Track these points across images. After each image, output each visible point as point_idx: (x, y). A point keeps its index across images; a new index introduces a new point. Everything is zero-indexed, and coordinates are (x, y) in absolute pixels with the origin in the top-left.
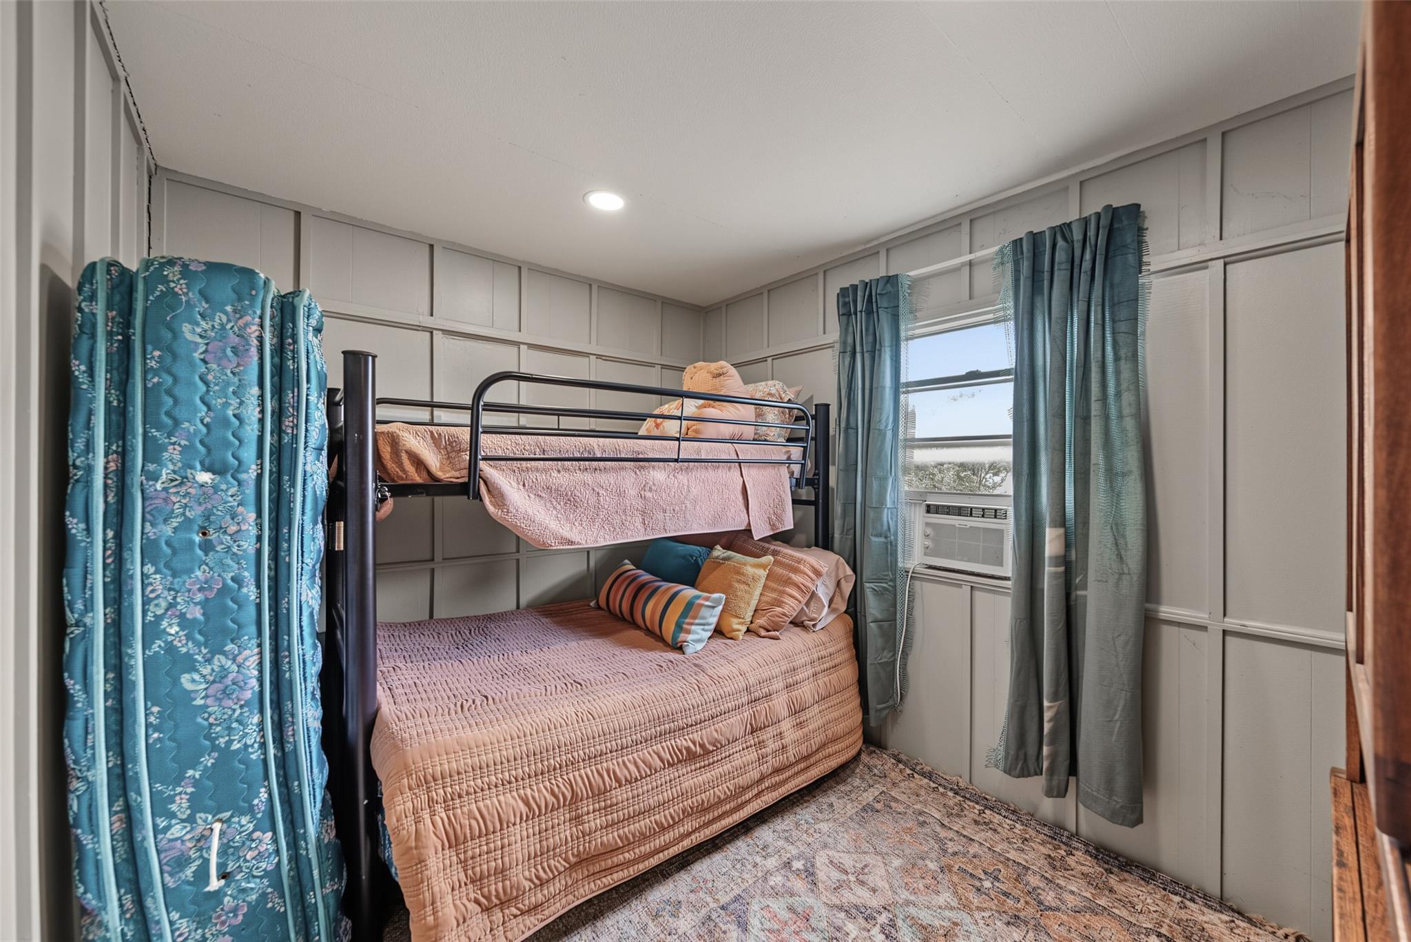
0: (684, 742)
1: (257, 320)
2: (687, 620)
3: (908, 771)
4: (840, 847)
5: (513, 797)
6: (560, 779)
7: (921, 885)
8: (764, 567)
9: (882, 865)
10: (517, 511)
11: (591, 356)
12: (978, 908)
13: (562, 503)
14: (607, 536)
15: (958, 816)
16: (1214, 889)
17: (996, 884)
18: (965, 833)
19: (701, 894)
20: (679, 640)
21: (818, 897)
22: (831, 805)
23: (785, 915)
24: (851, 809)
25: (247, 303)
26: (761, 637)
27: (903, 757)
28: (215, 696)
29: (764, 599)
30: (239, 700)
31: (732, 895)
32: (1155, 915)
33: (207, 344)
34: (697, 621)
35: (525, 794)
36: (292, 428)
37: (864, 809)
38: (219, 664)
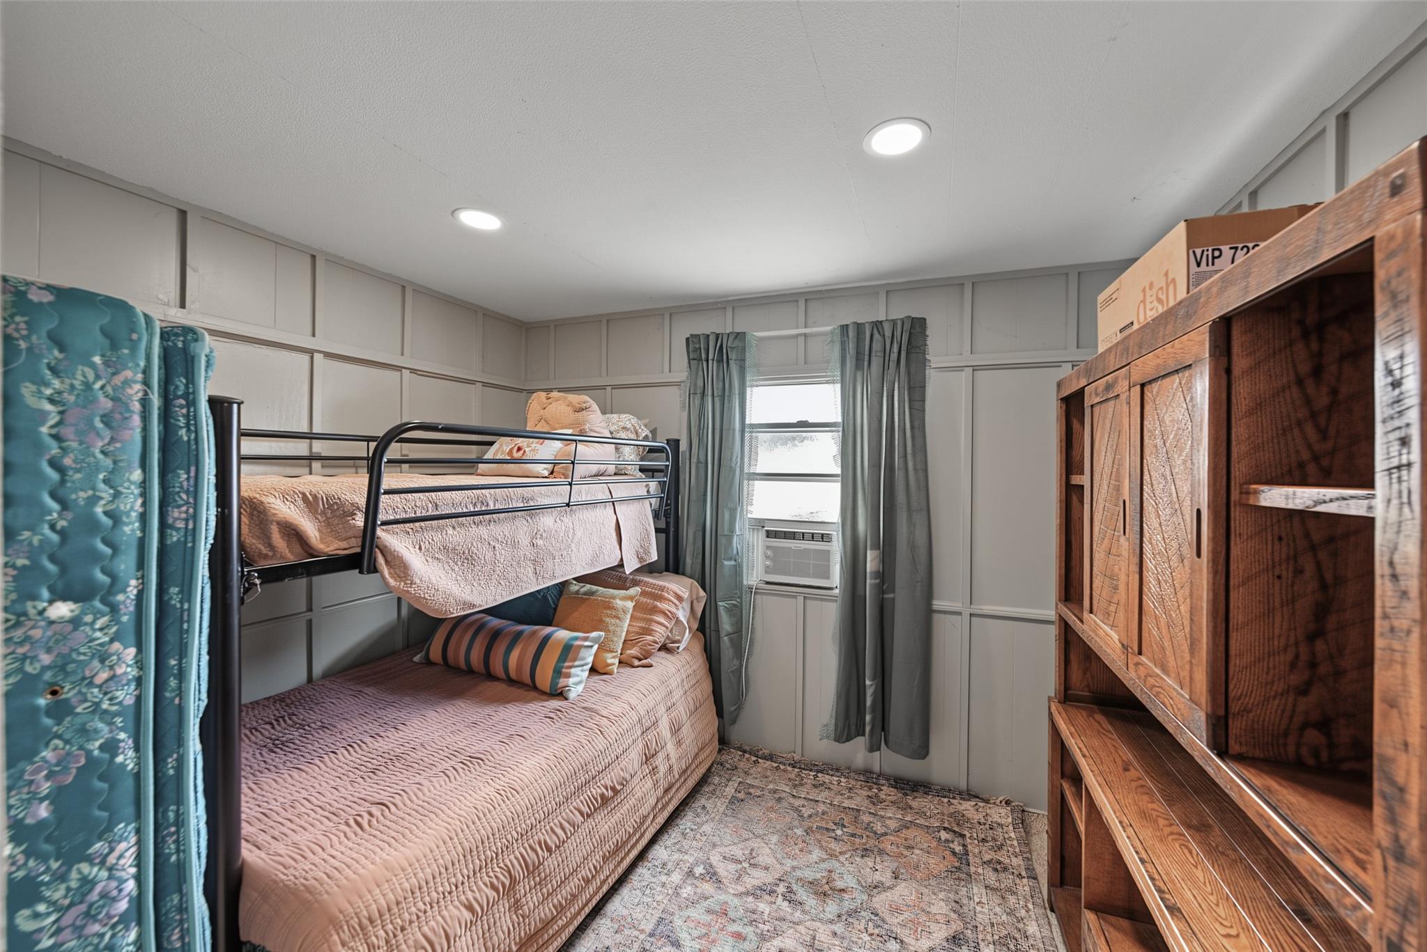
0: (597, 791)
1: (140, 376)
2: (567, 664)
3: (754, 758)
4: (726, 842)
5: (456, 907)
6: (497, 869)
7: (797, 851)
8: (631, 598)
9: (765, 845)
10: (421, 580)
11: (403, 370)
12: (840, 853)
13: (459, 563)
14: (504, 593)
15: (801, 785)
16: (963, 786)
17: (845, 830)
18: (811, 797)
19: (627, 932)
20: (560, 685)
21: (727, 892)
22: (704, 807)
23: (707, 918)
24: (721, 805)
25: (126, 351)
26: (633, 667)
27: (747, 748)
28: (73, 925)
29: (632, 629)
30: (109, 917)
31: (654, 920)
32: (939, 816)
33: (61, 413)
34: (577, 663)
35: (467, 899)
36: (187, 520)
37: (731, 802)
38: (79, 876)
